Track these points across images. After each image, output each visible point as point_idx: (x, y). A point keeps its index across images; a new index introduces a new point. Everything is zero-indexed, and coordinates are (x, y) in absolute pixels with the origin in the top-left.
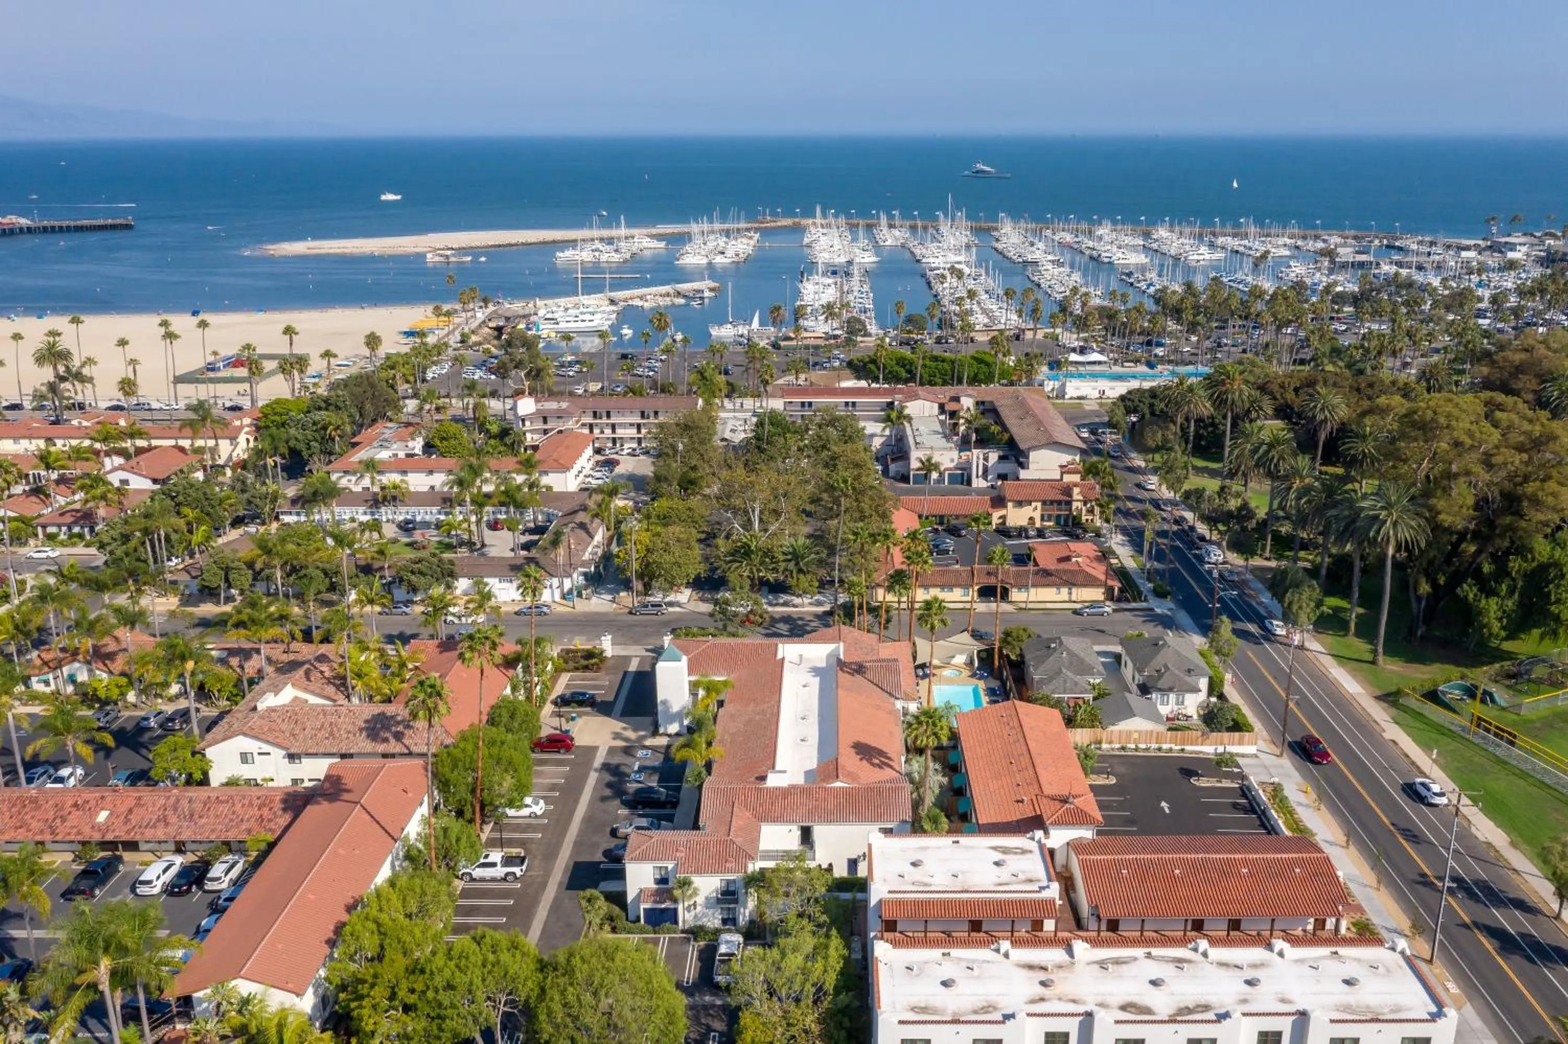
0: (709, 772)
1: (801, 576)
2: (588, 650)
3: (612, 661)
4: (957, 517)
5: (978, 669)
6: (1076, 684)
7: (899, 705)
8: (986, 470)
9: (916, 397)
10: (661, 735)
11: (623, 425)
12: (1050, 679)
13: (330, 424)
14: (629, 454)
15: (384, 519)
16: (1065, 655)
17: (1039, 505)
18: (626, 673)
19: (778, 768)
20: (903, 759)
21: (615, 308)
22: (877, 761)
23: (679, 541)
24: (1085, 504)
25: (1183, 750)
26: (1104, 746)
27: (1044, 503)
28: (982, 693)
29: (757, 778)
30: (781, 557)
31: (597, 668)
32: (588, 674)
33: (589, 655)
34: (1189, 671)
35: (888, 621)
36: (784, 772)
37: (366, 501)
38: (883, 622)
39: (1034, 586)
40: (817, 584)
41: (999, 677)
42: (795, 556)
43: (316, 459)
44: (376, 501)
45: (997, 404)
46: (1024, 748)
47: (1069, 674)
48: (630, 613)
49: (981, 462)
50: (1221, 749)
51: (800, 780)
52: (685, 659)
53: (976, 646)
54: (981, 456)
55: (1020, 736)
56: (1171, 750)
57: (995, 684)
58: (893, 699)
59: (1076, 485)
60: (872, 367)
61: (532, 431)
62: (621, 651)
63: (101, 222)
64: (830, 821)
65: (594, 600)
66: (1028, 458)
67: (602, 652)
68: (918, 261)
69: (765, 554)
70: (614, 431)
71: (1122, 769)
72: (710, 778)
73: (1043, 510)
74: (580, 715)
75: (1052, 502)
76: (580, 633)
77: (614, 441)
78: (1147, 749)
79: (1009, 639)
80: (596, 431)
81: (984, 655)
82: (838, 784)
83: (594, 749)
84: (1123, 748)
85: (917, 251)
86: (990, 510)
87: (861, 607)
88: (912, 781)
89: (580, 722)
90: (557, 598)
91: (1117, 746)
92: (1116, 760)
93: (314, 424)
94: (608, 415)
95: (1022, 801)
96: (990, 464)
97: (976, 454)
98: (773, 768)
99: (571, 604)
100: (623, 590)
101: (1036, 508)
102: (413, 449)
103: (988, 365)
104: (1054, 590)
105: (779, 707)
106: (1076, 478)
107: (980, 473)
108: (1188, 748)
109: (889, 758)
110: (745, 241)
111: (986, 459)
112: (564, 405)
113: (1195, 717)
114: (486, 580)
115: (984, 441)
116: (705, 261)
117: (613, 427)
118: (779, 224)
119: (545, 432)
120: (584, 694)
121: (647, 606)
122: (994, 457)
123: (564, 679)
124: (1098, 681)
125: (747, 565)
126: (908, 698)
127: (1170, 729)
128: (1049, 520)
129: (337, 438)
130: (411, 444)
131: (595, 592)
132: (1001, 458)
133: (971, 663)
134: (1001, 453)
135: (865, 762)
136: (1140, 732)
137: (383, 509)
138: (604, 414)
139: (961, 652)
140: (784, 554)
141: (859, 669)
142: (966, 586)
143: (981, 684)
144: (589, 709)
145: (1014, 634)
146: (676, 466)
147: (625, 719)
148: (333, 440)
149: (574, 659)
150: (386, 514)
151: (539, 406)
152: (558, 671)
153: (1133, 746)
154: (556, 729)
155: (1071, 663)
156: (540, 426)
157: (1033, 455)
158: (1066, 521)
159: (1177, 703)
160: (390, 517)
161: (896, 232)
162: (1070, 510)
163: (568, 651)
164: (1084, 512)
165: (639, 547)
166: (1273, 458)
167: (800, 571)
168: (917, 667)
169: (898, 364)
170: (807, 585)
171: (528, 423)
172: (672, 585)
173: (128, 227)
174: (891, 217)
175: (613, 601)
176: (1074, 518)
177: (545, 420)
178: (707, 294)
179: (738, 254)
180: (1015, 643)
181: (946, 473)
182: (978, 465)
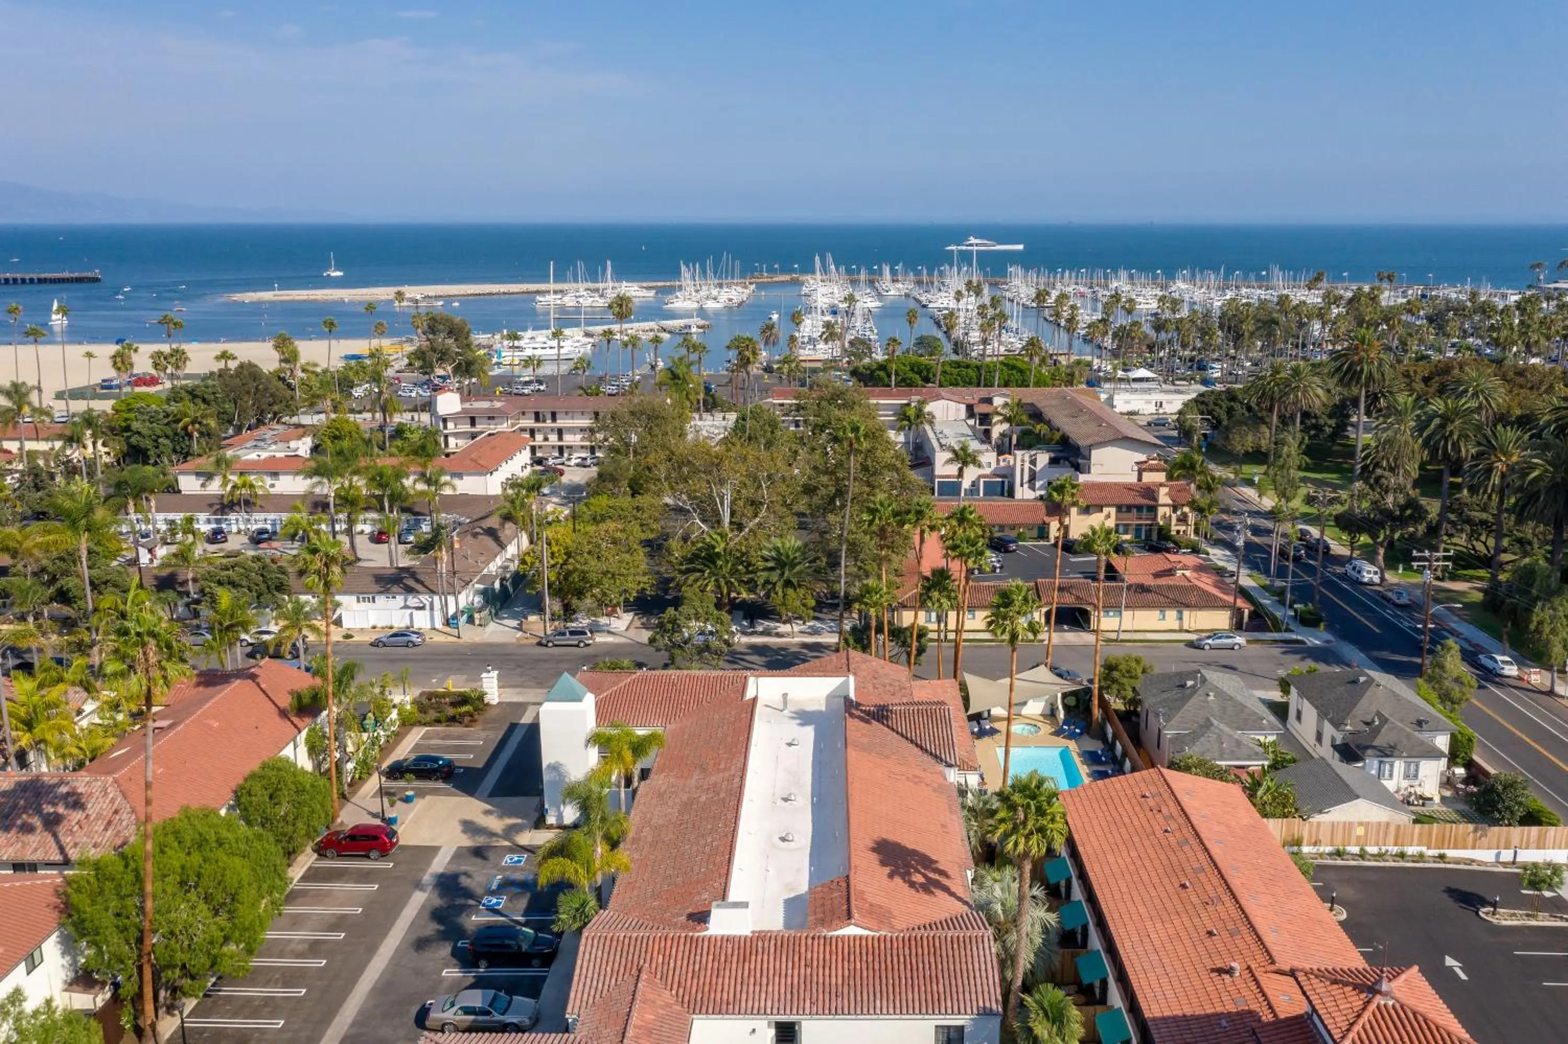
0: (602, 902)
1: (790, 591)
2: (461, 694)
3: (497, 711)
4: (1002, 528)
5: (1065, 722)
6: (1238, 744)
7: (953, 776)
8: (1033, 478)
9: (938, 397)
10: (550, 827)
11: (572, 430)
12: (1194, 737)
13: (186, 415)
14: (578, 465)
15: (234, 529)
16: (1211, 698)
17: (1113, 511)
18: (513, 727)
19: (732, 897)
20: (970, 875)
21: (591, 340)
22: (918, 878)
23: (615, 542)
24: (1175, 511)
25: (1442, 857)
26: (1306, 849)
27: (1119, 508)
28: (1077, 760)
29: (690, 916)
30: (761, 564)
31: (471, 719)
32: (456, 729)
33: (463, 700)
34: (1420, 723)
35: (921, 651)
36: (745, 905)
37: (211, 505)
38: (914, 652)
39: (1128, 607)
40: (812, 603)
41: (1103, 737)
42: (781, 562)
43: (166, 460)
44: (225, 506)
45: (1039, 405)
46: (1202, 856)
47: (1222, 726)
48: (540, 644)
49: (1027, 465)
50: (1507, 855)
51: (775, 921)
52: (590, 699)
53: (1061, 687)
54: (1027, 458)
55: (1188, 833)
56: (1421, 857)
57: (1096, 746)
58: (941, 767)
59: (1161, 485)
60: (882, 374)
61: (456, 435)
62: (513, 696)
63: (67, 275)
64: (835, 1012)
65: (492, 626)
66: (1088, 458)
67: (481, 697)
68: (925, 306)
69: (739, 561)
70: (560, 438)
71: (1349, 893)
72: (604, 914)
73: (1117, 519)
74: (421, 794)
75: (1129, 508)
76: (459, 671)
77: (561, 450)
78: (1380, 856)
79: (1116, 674)
80: (539, 437)
81: (1072, 701)
82: (851, 930)
83: (432, 851)
84: (1339, 854)
85: (923, 299)
86: (1047, 519)
87: (879, 630)
88: (991, 919)
89: (419, 804)
90: (439, 624)
91: (1328, 849)
92: (1332, 875)
93: (167, 416)
94: (554, 417)
95: (1230, 971)
96: (1038, 468)
97: (1020, 459)
98: (724, 897)
99: (455, 632)
100: (534, 613)
101: (1108, 516)
102: (297, 449)
103: (1021, 371)
104: (1156, 613)
105: (742, 778)
106: (1161, 477)
107: (1026, 478)
108: (1451, 853)
109: (943, 873)
110: (739, 289)
111: (1033, 462)
112: (498, 405)
113: (1437, 799)
114: (338, 598)
115: (1028, 441)
116: (695, 305)
117: (560, 432)
118: (776, 279)
119: (473, 436)
120: (435, 760)
121: (564, 634)
122: (1043, 459)
123: (415, 736)
124: (1271, 738)
125: (712, 574)
126: (966, 766)
127: (1416, 821)
128: (1126, 533)
129: (196, 434)
130: (293, 444)
131: (496, 615)
132: (1053, 462)
133: (1051, 714)
134: (1053, 455)
135: (898, 880)
136: (1366, 825)
137: (232, 516)
138: (549, 416)
139: (1036, 696)
140: (765, 559)
141: (880, 715)
143: (1072, 745)
144: (441, 785)
145: (1123, 667)
146: (628, 462)
147: (498, 800)
148: (190, 436)
149: (438, 708)
150: (236, 522)
151: (467, 405)
152: (407, 723)
153: (1355, 850)
154: (375, 816)
155: (1224, 710)
156: (466, 428)
157: (1096, 454)
158: (1149, 533)
159: (1407, 776)
160: (242, 527)
161: (900, 286)
162: (1155, 518)
163: (430, 695)
164: (1174, 521)
165: (555, 549)
166: (1451, 432)
167: (788, 583)
168: (972, 718)
169: (912, 370)
170: (798, 603)
171: (450, 425)
172: (605, 606)
173: (95, 280)
174: (893, 272)
175: (520, 628)
176: (1161, 529)
177: (473, 422)
178: (694, 330)
179: (730, 300)
180: (1125, 681)
181: (982, 480)
182: (1022, 470)
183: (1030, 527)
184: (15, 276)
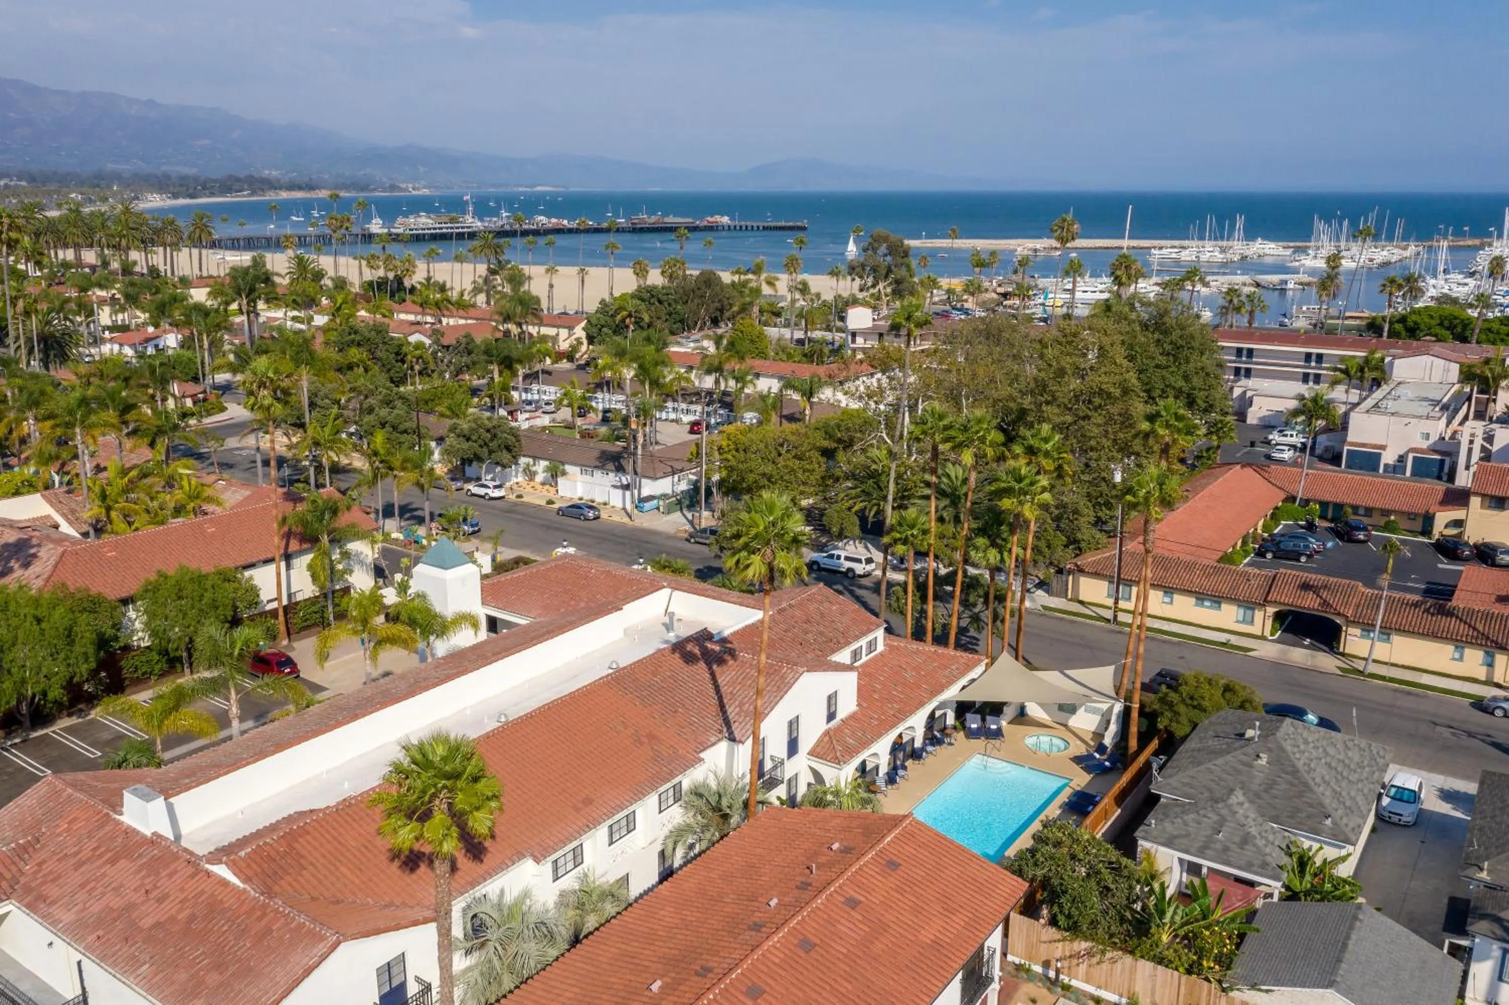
4: (1369, 511)
6: (1246, 841)
12: (1188, 809)
16: (1263, 762)
47: (1246, 809)
49: (1479, 443)
54: (1480, 433)
63: (783, 224)
86: (1435, 509)
90: (628, 505)
102: (708, 348)
104: (1449, 649)
107: (1475, 459)
111: (1490, 439)
133: (1102, 734)
142: (1249, 605)
173: (803, 229)
177: (881, 338)
178: (1291, 286)
179: (1371, 260)
180: (1182, 709)
181: (1411, 456)
182: (1470, 450)
183: (1411, 516)
184: (748, 223)
